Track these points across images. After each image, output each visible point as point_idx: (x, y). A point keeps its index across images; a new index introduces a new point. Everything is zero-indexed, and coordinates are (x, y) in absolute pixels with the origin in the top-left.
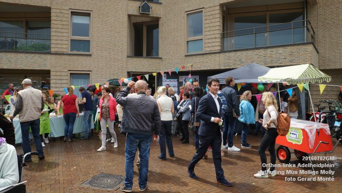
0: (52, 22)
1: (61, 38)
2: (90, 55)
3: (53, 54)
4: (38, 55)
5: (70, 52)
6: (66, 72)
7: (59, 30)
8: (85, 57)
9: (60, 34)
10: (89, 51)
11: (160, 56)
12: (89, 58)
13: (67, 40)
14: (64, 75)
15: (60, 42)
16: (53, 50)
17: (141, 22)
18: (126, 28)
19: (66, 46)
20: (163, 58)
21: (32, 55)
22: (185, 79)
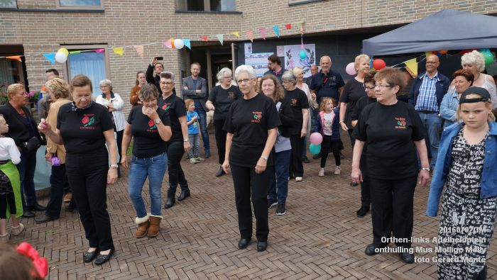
2: (102, 12)
3: (24, 11)
5: (59, 7)
6: (56, 46)
8: (93, 17)
10: (99, 3)
11: (239, 9)
12: (100, 17)
16: (22, 3)
20: (244, 12)
22: (289, 52)
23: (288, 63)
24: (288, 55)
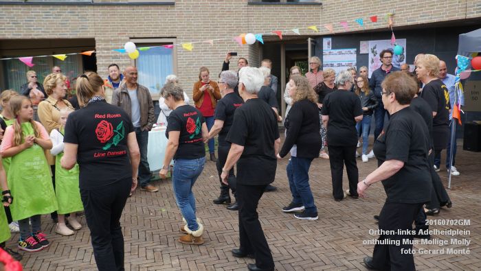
2: (172, 4)
3: (98, 5)
6: (125, 40)
8: (163, 10)
20: (324, 3)
22: (375, 48)
23: (373, 61)
24: (373, 52)
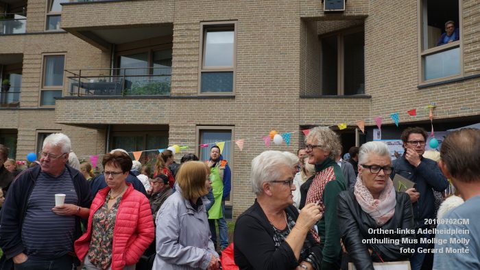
0: (175, 46)
1: (187, 71)
2: (233, 97)
3: (174, 98)
4: (152, 101)
5: (199, 95)
6: (192, 127)
7: (184, 58)
8: (225, 101)
9: (185, 65)
10: (231, 91)
11: (367, 93)
12: (231, 102)
13: (195, 74)
14: (190, 133)
15: (184, 78)
16: (174, 92)
17: (333, 32)
18: (298, 44)
19: (194, 84)
20: (373, 96)
21: (145, 101)
